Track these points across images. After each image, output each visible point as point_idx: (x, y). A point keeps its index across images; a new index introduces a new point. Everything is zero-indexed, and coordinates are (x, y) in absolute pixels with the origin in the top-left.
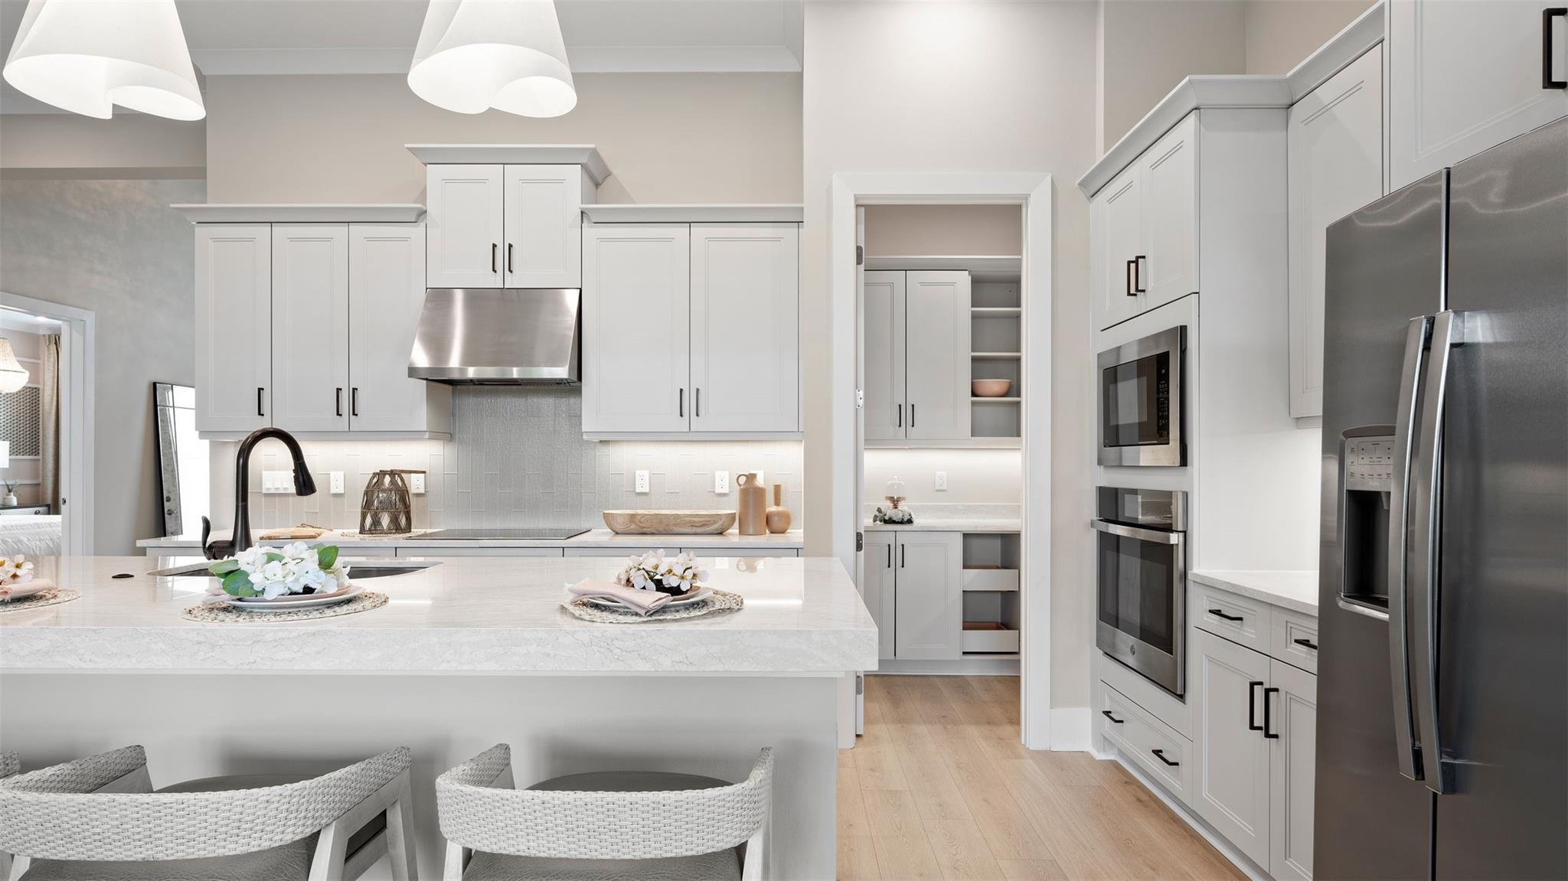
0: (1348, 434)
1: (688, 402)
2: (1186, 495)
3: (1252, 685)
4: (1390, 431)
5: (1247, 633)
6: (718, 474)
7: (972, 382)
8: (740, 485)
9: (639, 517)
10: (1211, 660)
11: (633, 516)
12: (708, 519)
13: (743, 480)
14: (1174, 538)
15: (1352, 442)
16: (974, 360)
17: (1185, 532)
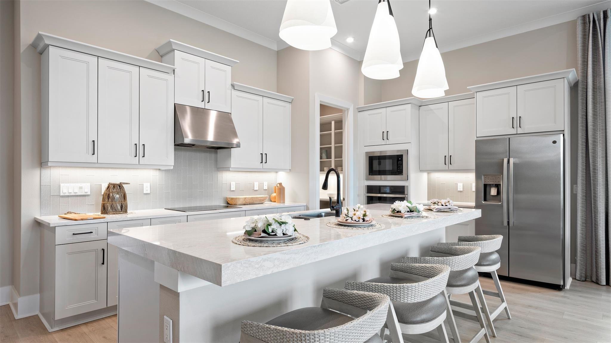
1: (263, 159)
11: (245, 198)
12: (264, 198)
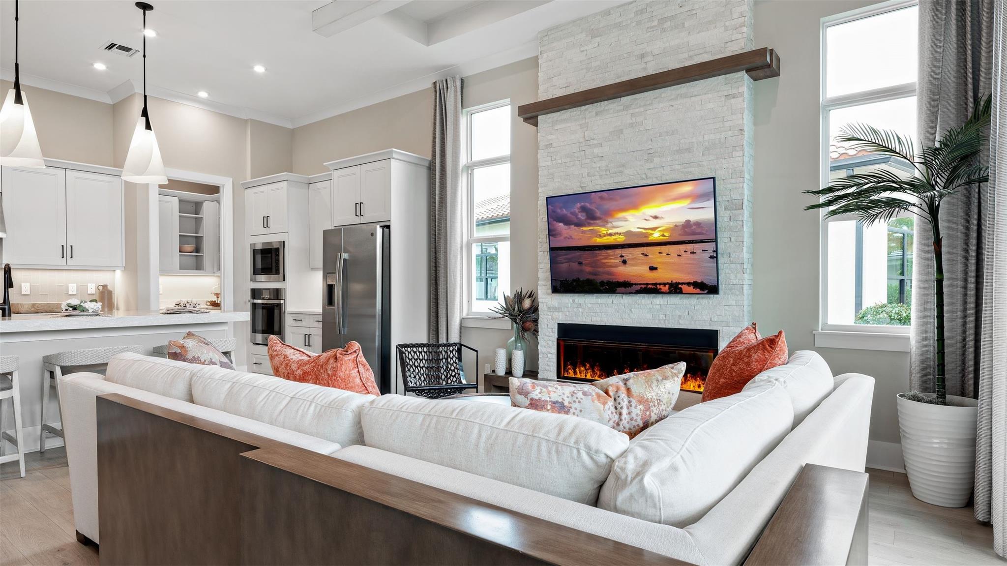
0: (328, 273)
1: (66, 252)
2: (284, 289)
3: (305, 335)
4: (335, 273)
5: (303, 323)
6: (89, 285)
7: (180, 246)
8: (99, 290)
9: (37, 305)
10: (293, 333)
13: (101, 288)
14: (282, 302)
15: (328, 275)
16: (180, 235)
17: (284, 300)
